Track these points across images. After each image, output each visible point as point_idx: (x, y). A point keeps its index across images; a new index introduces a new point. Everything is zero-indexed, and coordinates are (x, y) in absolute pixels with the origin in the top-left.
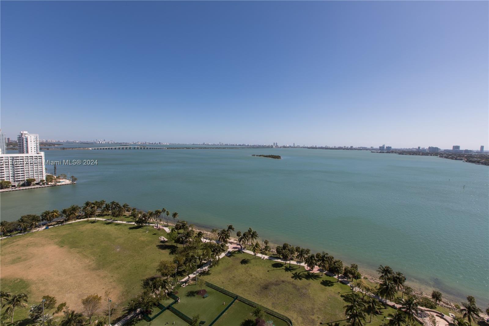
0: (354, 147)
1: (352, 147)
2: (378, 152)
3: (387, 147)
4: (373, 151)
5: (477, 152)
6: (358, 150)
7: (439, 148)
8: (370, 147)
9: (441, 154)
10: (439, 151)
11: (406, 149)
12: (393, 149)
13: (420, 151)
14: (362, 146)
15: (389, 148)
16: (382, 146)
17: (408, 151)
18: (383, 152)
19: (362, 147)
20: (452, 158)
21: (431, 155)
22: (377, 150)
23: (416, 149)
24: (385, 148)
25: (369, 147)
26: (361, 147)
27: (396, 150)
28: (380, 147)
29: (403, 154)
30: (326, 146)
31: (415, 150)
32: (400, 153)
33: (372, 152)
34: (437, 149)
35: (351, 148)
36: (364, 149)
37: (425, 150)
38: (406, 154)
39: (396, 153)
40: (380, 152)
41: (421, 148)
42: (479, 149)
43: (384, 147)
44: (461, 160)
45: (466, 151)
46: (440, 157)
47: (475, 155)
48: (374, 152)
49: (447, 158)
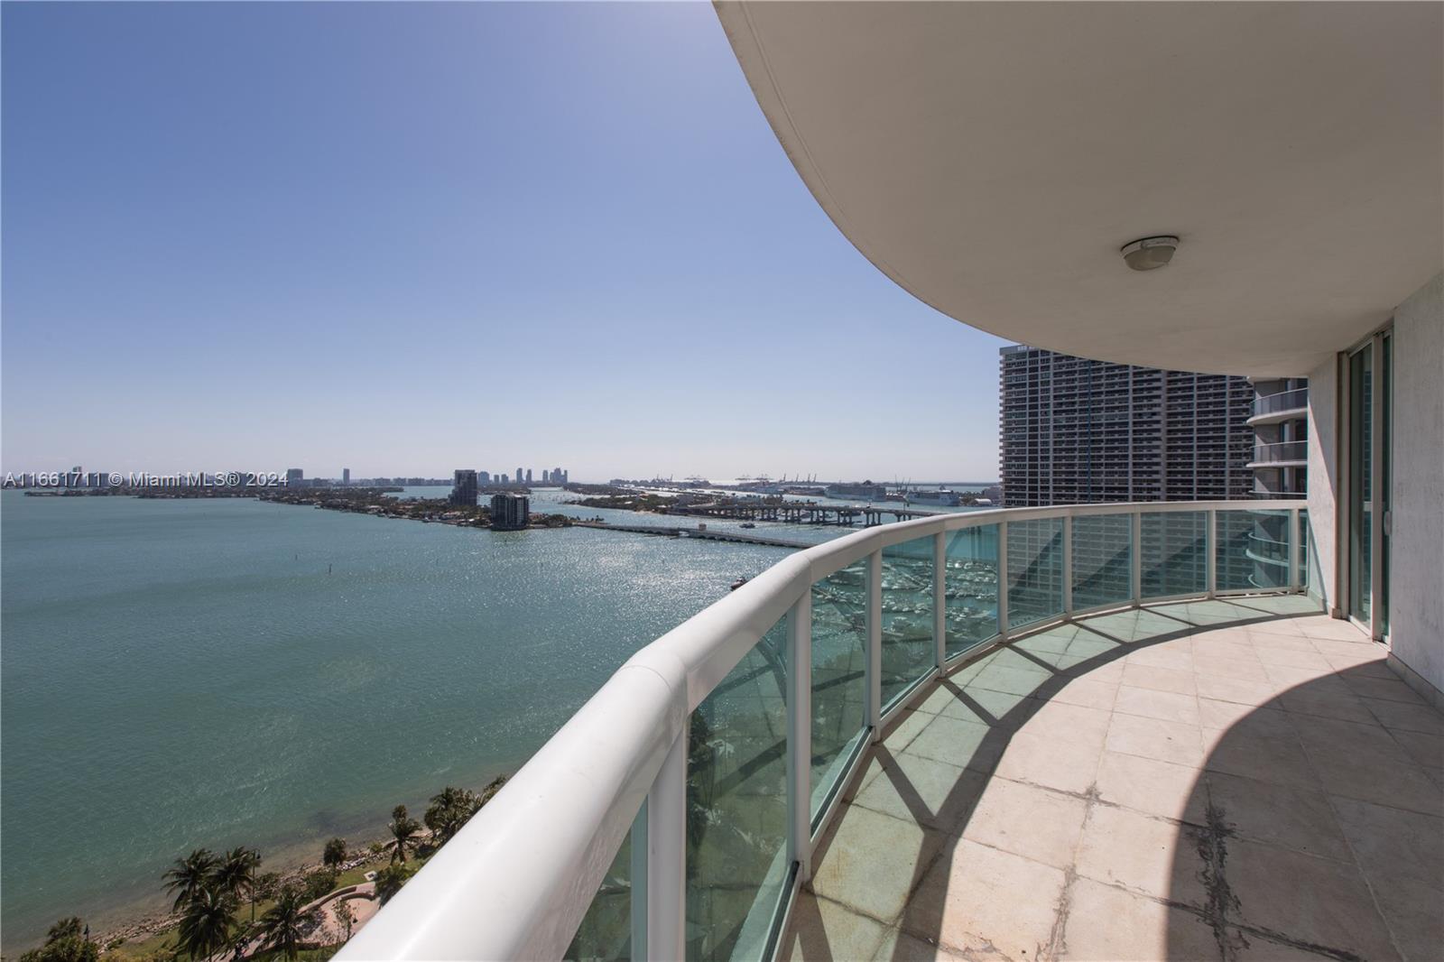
2: (54, 495)
4: (32, 491)
5: (338, 484)
9: (263, 491)
16: (69, 471)
18: (78, 494)
20: (290, 501)
21: (239, 496)
29: (152, 497)
32: (141, 493)
33: (28, 494)
38: (163, 497)
39: (126, 494)
40: (64, 495)
42: (340, 477)
44: (311, 503)
45: (318, 482)
46: (261, 499)
47: (337, 490)
48: (38, 495)
49: (278, 500)
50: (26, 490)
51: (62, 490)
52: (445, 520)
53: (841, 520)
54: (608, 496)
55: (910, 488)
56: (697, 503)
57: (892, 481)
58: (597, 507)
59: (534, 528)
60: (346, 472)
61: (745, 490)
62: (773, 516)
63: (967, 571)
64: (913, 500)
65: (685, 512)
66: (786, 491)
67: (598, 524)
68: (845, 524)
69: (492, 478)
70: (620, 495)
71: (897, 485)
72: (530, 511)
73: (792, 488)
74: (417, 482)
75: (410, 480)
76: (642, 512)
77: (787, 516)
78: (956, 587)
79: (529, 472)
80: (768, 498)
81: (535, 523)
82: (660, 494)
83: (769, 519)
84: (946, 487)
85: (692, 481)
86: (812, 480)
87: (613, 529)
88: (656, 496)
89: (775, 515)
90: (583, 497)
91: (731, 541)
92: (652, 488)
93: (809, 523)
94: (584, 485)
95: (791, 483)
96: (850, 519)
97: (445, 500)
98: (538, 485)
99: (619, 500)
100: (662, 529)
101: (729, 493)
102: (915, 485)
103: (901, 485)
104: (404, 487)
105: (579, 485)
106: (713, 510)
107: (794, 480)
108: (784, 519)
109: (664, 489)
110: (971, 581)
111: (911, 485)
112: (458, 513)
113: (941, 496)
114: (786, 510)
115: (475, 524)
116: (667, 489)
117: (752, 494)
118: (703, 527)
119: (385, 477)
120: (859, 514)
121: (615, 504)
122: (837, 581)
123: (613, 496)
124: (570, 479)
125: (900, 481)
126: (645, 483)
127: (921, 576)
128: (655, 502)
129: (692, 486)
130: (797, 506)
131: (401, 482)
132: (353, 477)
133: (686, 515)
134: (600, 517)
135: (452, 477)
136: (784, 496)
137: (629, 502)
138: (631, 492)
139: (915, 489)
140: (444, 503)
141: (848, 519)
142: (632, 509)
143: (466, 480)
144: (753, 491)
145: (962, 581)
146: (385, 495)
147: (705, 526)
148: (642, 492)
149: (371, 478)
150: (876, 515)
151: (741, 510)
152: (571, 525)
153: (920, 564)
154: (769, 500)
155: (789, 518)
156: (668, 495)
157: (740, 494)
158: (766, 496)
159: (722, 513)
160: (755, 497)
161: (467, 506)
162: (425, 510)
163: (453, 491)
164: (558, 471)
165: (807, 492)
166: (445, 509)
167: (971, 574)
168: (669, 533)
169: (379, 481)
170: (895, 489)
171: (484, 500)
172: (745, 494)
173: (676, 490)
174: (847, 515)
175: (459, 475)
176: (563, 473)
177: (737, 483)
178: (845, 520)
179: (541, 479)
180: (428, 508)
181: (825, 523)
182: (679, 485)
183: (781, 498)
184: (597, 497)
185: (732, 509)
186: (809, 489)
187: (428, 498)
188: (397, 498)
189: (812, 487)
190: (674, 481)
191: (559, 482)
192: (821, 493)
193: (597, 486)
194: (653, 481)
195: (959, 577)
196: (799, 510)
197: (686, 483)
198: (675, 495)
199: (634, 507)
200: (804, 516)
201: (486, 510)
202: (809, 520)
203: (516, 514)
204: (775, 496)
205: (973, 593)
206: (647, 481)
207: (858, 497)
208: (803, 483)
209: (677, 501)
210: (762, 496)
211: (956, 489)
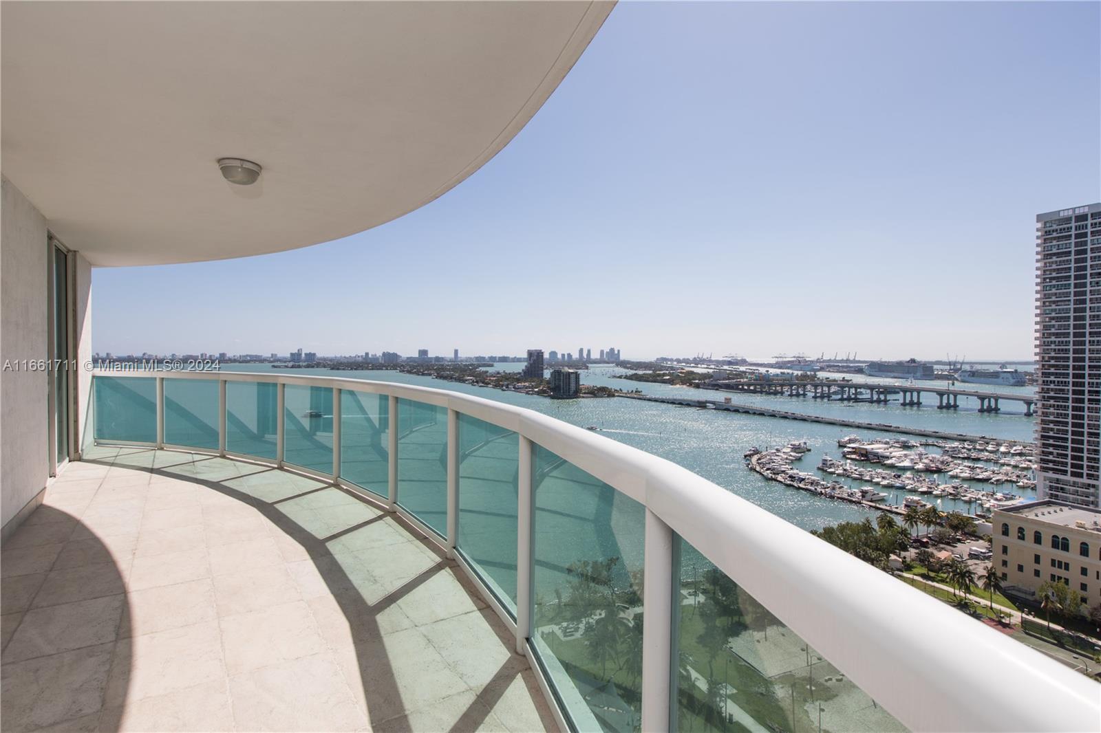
0: (227, 355)
1: (222, 355)
2: (287, 367)
3: (306, 354)
4: (276, 364)
5: (450, 361)
6: (240, 362)
7: (398, 354)
8: (270, 356)
9: (402, 365)
10: (399, 361)
11: (345, 357)
12: (321, 359)
13: (369, 361)
14: (250, 354)
15: (311, 356)
16: (295, 351)
17: (348, 363)
18: (299, 367)
19: (250, 356)
20: (417, 373)
21: (387, 369)
22: (285, 362)
23: (362, 356)
24: (303, 355)
25: (266, 354)
26: (247, 356)
27: (325, 359)
28: (292, 354)
29: (338, 369)
30: (144, 354)
31: (360, 359)
32: (332, 366)
33: (274, 366)
34: (395, 356)
35: (223, 359)
36: (255, 361)
37: (378, 359)
38: (344, 369)
39: (325, 367)
40: (292, 367)
41: (370, 356)
42: (452, 355)
43: (301, 354)
44: (430, 375)
45: (437, 359)
46: (400, 371)
47: (448, 365)
48: (279, 367)
49: (409, 372)
50: (273, 364)
51: (290, 364)
52: (517, 389)
53: (875, 397)
54: (651, 372)
55: (967, 368)
56: (729, 379)
57: (945, 359)
58: (640, 381)
59: (583, 397)
60: (456, 352)
61: (780, 368)
62: (801, 392)
63: (1014, 455)
64: (967, 378)
65: (717, 387)
66: (822, 369)
67: (638, 396)
68: (879, 401)
69: (559, 356)
70: (662, 370)
71: (950, 364)
72: (581, 383)
73: (828, 366)
74: (504, 359)
75: (499, 358)
76: (678, 386)
77: (816, 393)
78: (994, 472)
79: (589, 351)
80: (801, 375)
81: (585, 393)
82: (695, 370)
83: (798, 395)
84: (1008, 366)
85: (729, 359)
86: (851, 358)
87: (649, 400)
88: (692, 373)
89: (804, 391)
90: (631, 372)
91: (754, 414)
92: (692, 365)
93: (839, 400)
94: (633, 362)
95: (830, 361)
96: (885, 397)
97: (520, 373)
98: (595, 362)
99: (659, 375)
100: (691, 401)
101: (763, 370)
102: (971, 364)
103: (955, 363)
104: (495, 364)
105: (629, 362)
106: (743, 385)
107: (832, 359)
108: (813, 394)
109: (703, 366)
110: (1015, 467)
111: (967, 363)
112: (527, 384)
113: (1002, 375)
114: (816, 386)
115: (538, 393)
116: (706, 366)
117: (786, 371)
118: (728, 400)
119: (482, 356)
120: (898, 393)
121: (655, 379)
122: (854, 456)
123: (656, 373)
124: (623, 357)
125: (952, 359)
126: (687, 361)
127: (952, 457)
128: (691, 377)
129: (730, 363)
130: (830, 383)
131: (493, 359)
132: (462, 355)
133: (717, 390)
134: (639, 390)
135: (525, 356)
136: (817, 373)
137: (668, 377)
138: (672, 368)
139: (972, 367)
140: (519, 376)
141: (882, 397)
142: (669, 383)
143: (535, 357)
144: (788, 368)
145: (1003, 465)
146: (480, 368)
147: (730, 399)
148: (682, 369)
149: (472, 356)
150: (915, 394)
151: (770, 386)
152: (614, 396)
153: (956, 444)
154: (804, 377)
155: (818, 395)
156: (705, 371)
157: (773, 371)
158: (799, 373)
159: (752, 388)
160: (788, 373)
161: (535, 379)
162: (504, 382)
163: (526, 366)
164: (612, 350)
165: (845, 370)
166: (518, 380)
167: (1018, 458)
168: (697, 404)
169: (478, 359)
170: (948, 367)
171: (547, 374)
172: (778, 371)
173: (713, 367)
174: (882, 393)
175: (530, 353)
176: (616, 352)
177: (773, 361)
178: (879, 398)
179: (598, 357)
180: (507, 379)
181: (856, 400)
182: (718, 363)
183: (815, 376)
184: (640, 372)
185: (761, 385)
186: (848, 367)
187: (507, 372)
188: (487, 372)
189: (852, 365)
190: (713, 359)
191: (612, 360)
192: (859, 371)
193: (645, 363)
194: (695, 358)
195: (1002, 461)
196: (829, 387)
197: (725, 361)
198: (711, 371)
199: (671, 382)
200: (835, 393)
201: (548, 382)
202: (840, 397)
203: (569, 385)
204: (809, 373)
205: (1014, 479)
206: (688, 359)
207: (900, 375)
208: (842, 361)
209: (712, 376)
210: (796, 373)
211: (1021, 369)
